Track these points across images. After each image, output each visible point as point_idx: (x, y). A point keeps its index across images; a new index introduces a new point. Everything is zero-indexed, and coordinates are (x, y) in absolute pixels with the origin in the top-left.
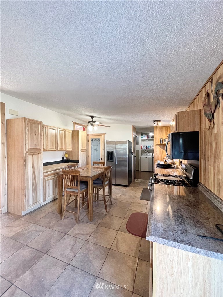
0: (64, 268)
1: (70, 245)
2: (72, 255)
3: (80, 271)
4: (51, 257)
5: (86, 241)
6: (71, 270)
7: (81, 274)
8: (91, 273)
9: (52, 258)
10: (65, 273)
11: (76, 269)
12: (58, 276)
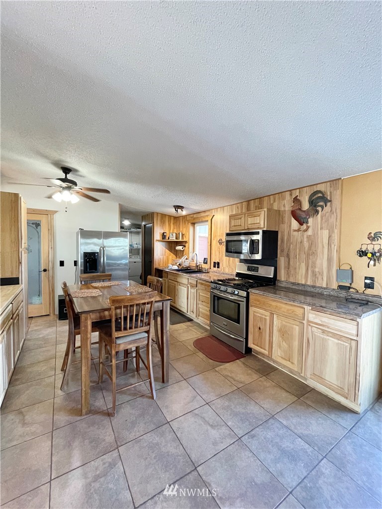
0: (245, 447)
1: (200, 425)
2: (224, 430)
3: (257, 429)
4: (211, 460)
5: (207, 403)
6: (251, 440)
7: (263, 430)
8: (264, 419)
9: (214, 459)
10: (253, 448)
11: (253, 432)
12: (256, 458)
